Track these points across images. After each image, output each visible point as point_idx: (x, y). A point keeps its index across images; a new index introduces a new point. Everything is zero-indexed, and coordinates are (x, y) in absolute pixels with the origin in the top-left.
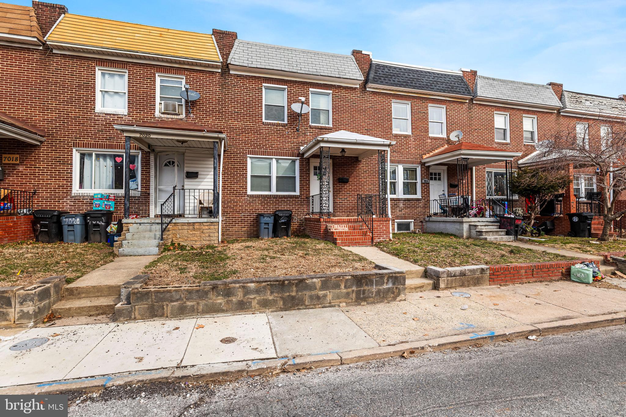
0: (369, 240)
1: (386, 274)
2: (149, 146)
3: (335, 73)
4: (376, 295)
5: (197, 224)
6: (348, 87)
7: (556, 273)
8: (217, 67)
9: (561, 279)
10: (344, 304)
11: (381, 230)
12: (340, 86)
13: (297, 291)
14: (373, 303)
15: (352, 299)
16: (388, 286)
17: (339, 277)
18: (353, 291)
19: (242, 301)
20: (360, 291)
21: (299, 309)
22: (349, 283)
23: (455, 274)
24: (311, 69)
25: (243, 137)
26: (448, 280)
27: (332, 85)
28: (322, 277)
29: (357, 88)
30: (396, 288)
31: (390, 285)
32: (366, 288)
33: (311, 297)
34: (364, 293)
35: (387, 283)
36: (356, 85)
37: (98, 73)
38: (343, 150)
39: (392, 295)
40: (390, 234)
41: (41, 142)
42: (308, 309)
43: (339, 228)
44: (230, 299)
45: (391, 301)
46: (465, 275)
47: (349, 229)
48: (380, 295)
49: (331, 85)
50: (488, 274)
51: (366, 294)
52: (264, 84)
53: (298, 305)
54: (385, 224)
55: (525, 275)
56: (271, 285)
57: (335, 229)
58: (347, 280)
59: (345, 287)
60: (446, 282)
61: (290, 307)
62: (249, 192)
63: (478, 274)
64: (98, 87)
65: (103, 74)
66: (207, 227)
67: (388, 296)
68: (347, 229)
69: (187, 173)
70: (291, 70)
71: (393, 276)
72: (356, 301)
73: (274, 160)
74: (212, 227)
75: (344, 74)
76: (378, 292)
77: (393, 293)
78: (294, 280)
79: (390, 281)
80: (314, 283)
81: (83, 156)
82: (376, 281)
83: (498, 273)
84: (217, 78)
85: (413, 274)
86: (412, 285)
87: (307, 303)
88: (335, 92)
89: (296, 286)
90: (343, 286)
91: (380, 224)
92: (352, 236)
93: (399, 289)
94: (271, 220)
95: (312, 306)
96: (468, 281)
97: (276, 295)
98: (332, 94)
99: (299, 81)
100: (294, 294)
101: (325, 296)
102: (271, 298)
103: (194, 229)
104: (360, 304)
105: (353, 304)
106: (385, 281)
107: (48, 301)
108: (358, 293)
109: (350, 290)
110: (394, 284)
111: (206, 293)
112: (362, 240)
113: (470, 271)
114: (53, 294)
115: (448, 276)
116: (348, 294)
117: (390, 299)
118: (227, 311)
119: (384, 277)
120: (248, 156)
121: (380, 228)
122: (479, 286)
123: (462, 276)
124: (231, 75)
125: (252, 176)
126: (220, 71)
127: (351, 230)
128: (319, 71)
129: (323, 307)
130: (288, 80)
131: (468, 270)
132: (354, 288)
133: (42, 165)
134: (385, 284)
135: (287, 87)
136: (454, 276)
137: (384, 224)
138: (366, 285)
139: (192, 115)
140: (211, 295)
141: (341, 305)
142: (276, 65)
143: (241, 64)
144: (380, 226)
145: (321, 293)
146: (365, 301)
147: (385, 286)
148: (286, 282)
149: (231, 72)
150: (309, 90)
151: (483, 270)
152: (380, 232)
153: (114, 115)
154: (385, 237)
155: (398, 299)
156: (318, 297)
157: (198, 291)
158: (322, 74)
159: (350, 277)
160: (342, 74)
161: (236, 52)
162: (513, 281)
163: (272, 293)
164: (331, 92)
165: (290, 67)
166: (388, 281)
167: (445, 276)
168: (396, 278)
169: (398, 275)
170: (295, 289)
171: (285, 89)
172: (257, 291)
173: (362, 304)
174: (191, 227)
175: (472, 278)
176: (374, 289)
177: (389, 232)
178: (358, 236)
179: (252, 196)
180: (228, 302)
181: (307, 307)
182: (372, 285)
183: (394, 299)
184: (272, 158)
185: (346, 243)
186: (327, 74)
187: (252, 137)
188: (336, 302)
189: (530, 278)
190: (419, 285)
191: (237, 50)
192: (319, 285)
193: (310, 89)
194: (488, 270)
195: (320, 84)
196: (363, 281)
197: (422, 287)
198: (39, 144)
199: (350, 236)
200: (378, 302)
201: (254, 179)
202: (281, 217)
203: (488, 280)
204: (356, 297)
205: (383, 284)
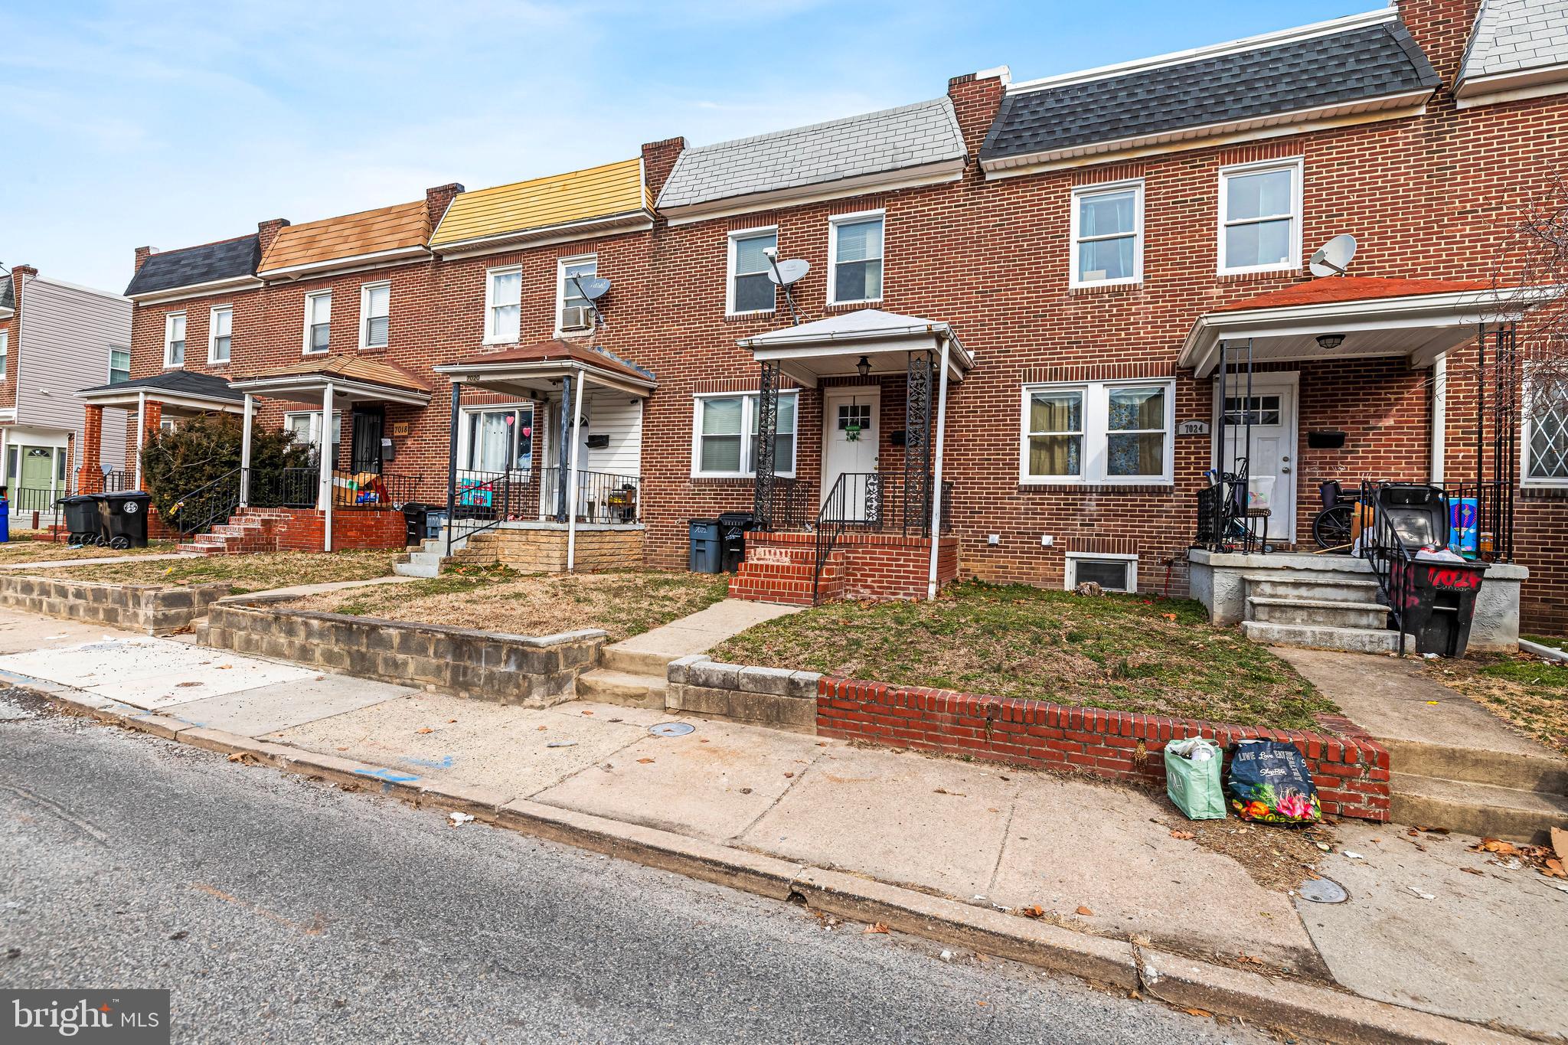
0: (807, 590)
1: (506, 642)
2: (534, 394)
3: (882, 160)
4: (485, 683)
5: (532, 532)
6: (930, 186)
7: (1104, 752)
8: (643, 221)
9: (1125, 782)
10: (432, 687)
11: (899, 571)
12: (908, 189)
13: (368, 647)
14: (480, 698)
15: (445, 681)
16: (507, 670)
17: (425, 631)
18: (447, 664)
19: (304, 646)
20: (458, 666)
21: (370, 678)
22: (441, 650)
23: (707, 680)
24: (825, 170)
25: (686, 357)
26: (686, 692)
27: (887, 192)
28: (401, 628)
29: (958, 181)
30: (524, 677)
31: (512, 668)
32: (468, 663)
33: (386, 661)
34: (465, 674)
35: (506, 662)
36: (954, 173)
37: (490, 279)
38: (864, 360)
39: (515, 691)
40: (928, 585)
41: (428, 401)
42: (382, 681)
43: (767, 556)
44: (292, 639)
45: (513, 703)
46: (737, 688)
47: (793, 562)
48: (493, 686)
49: (883, 193)
50: (813, 701)
51: (469, 677)
52: (729, 233)
53: (369, 671)
54: (915, 555)
55: (954, 731)
56: (337, 628)
57: (758, 559)
58: (439, 640)
59: (435, 653)
60: (681, 694)
61: (360, 672)
62: (696, 472)
63: (779, 693)
64: (489, 303)
65: (498, 278)
66: (545, 540)
67: (508, 691)
68: (786, 561)
69: (591, 438)
70: (775, 186)
71: (517, 649)
72: (451, 687)
73: (745, 399)
74: (553, 539)
75: (909, 155)
76: (491, 677)
77: (518, 686)
78: (364, 625)
79: (513, 658)
80: (390, 636)
81: (474, 419)
82: (486, 652)
83: (847, 705)
84: (647, 241)
85: (660, 665)
86: (617, 687)
87: (381, 670)
88: (894, 210)
89: (367, 637)
90: (431, 652)
91: (897, 554)
92: (782, 577)
93: (530, 681)
94: (710, 534)
95: (387, 679)
96: (746, 707)
97: (342, 646)
98: (887, 216)
99: (805, 205)
100: (364, 649)
101: (405, 664)
102: (336, 649)
103: (528, 542)
104: (456, 695)
105: (446, 690)
106: (504, 657)
107: (186, 610)
108: (455, 670)
109: (442, 661)
110: (520, 667)
111: (269, 625)
112: (790, 589)
113: (753, 679)
114: (199, 603)
115: (687, 682)
116: (439, 669)
117: (512, 698)
118: (289, 658)
119: (502, 647)
120: (694, 395)
121: (897, 566)
122: (782, 728)
123: (730, 690)
124: (671, 229)
125: (705, 439)
126: (650, 226)
127: (798, 563)
128: (841, 168)
129: (402, 685)
130: (780, 209)
131: (747, 676)
132: (449, 659)
133: (428, 436)
134: (503, 664)
135: (776, 226)
136: (706, 684)
137: (909, 555)
138: (469, 658)
139: (605, 326)
140: (274, 628)
141: (428, 687)
142: (745, 184)
143: (678, 203)
144: (899, 560)
145: (400, 657)
146: (467, 690)
147: (502, 668)
148: (355, 626)
149: (671, 223)
150: (826, 220)
151: (793, 685)
152: (896, 577)
153: (504, 345)
154: (912, 591)
155: (527, 702)
156: (396, 665)
157: (262, 619)
158: (847, 174)
159: (443, 636)
160: (901, 157)
161: (675, 180)
162: (901, 741)
163: (337, 641)
164: (882, 211)
165: (774, 179)
166: (509, 657)
167: (682, 679)
168: (525, 654)
169: (529, 649)
170: (365, 641)
171: (774, 231)
172: (321, 635)
173: (461, 694)
174: (524, 538)
175: (760, 702)
176: (483, 669)
177: (928, 579)
178: (798, 578)
179: (698, 482)
180: (291, 644)
181: (380, 679)
182: (479, 660)
183: (520, 699)
184: (742, 396)
185: (750, 592)
186: (859, 171)
187: (703, 353)
188: (420, 680)
189: (973, 744)
190: (634, 691)
191: (679, 174)
192: (396, 641)
193: (831, 218)
194: (812, 688)
195: (856, 197)
196: (465, 649)
197: (642, 696)
198: (425, 404)
199: (776, 577)
200: (488, 699)
201: (709, 444)
202: (728, 528)
203: (813, 715)
204: (452, 678)
205: (498, 662)
